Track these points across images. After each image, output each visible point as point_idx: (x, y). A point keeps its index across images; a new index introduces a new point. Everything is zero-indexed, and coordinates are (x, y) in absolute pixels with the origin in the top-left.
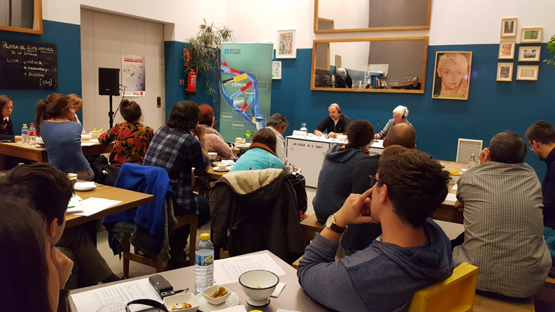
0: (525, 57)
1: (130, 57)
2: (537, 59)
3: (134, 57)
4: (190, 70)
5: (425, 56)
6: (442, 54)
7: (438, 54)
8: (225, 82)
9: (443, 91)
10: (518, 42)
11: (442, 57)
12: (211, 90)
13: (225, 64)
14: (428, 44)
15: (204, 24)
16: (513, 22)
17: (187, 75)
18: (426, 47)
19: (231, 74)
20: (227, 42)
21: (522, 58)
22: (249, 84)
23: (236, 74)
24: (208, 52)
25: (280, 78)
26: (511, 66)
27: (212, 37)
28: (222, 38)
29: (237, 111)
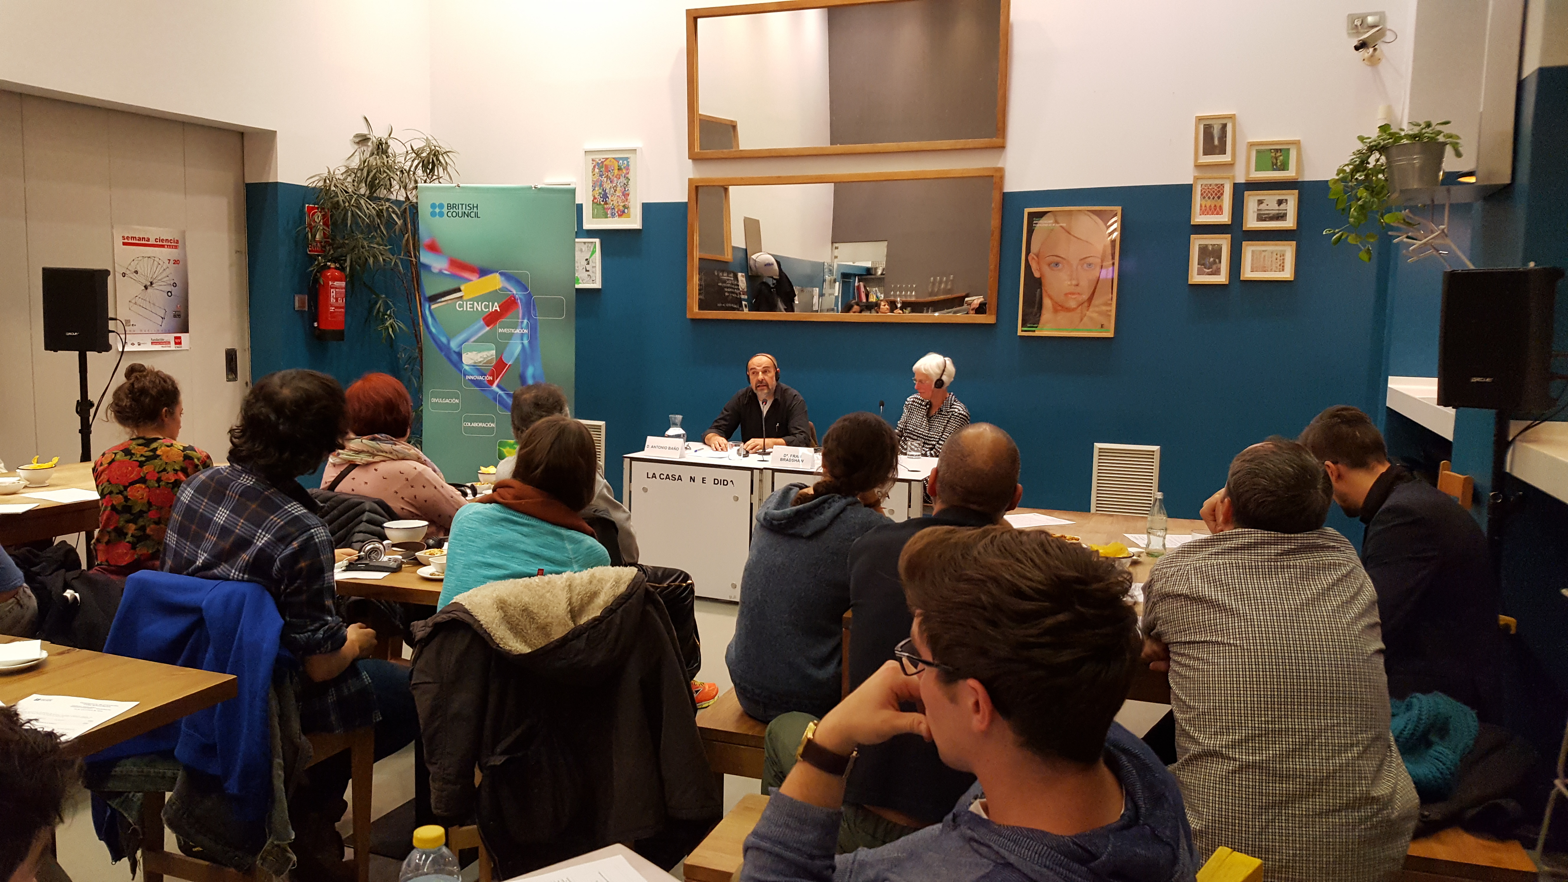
0: (1261, 218)
1: (139, 231)
2: (1290, 223)
3: (153, 233)
4: (326, 267)
5: (995, 222)
6: (1041, 215)
7: (1029, 214)
8: (433, 299)
9: (1047, 315)
10: (1241, 179)
11: (1043, 224)
12: (393, 324)
13: (433, 248)
14: (1001, 187)
15: (365, 131)
16: (1224, 126)
17: (316, 281)
18: (997, 197)
19: (453, 276)
20: (436, 184)
21: (1252, 223)
22: (509, 305)
23: (466, 275)
24: (380, 214)
25: (598, 285)
26: (1224, 242)
27: (390, 168)
28: (420, 172)
29: (476, 383)
